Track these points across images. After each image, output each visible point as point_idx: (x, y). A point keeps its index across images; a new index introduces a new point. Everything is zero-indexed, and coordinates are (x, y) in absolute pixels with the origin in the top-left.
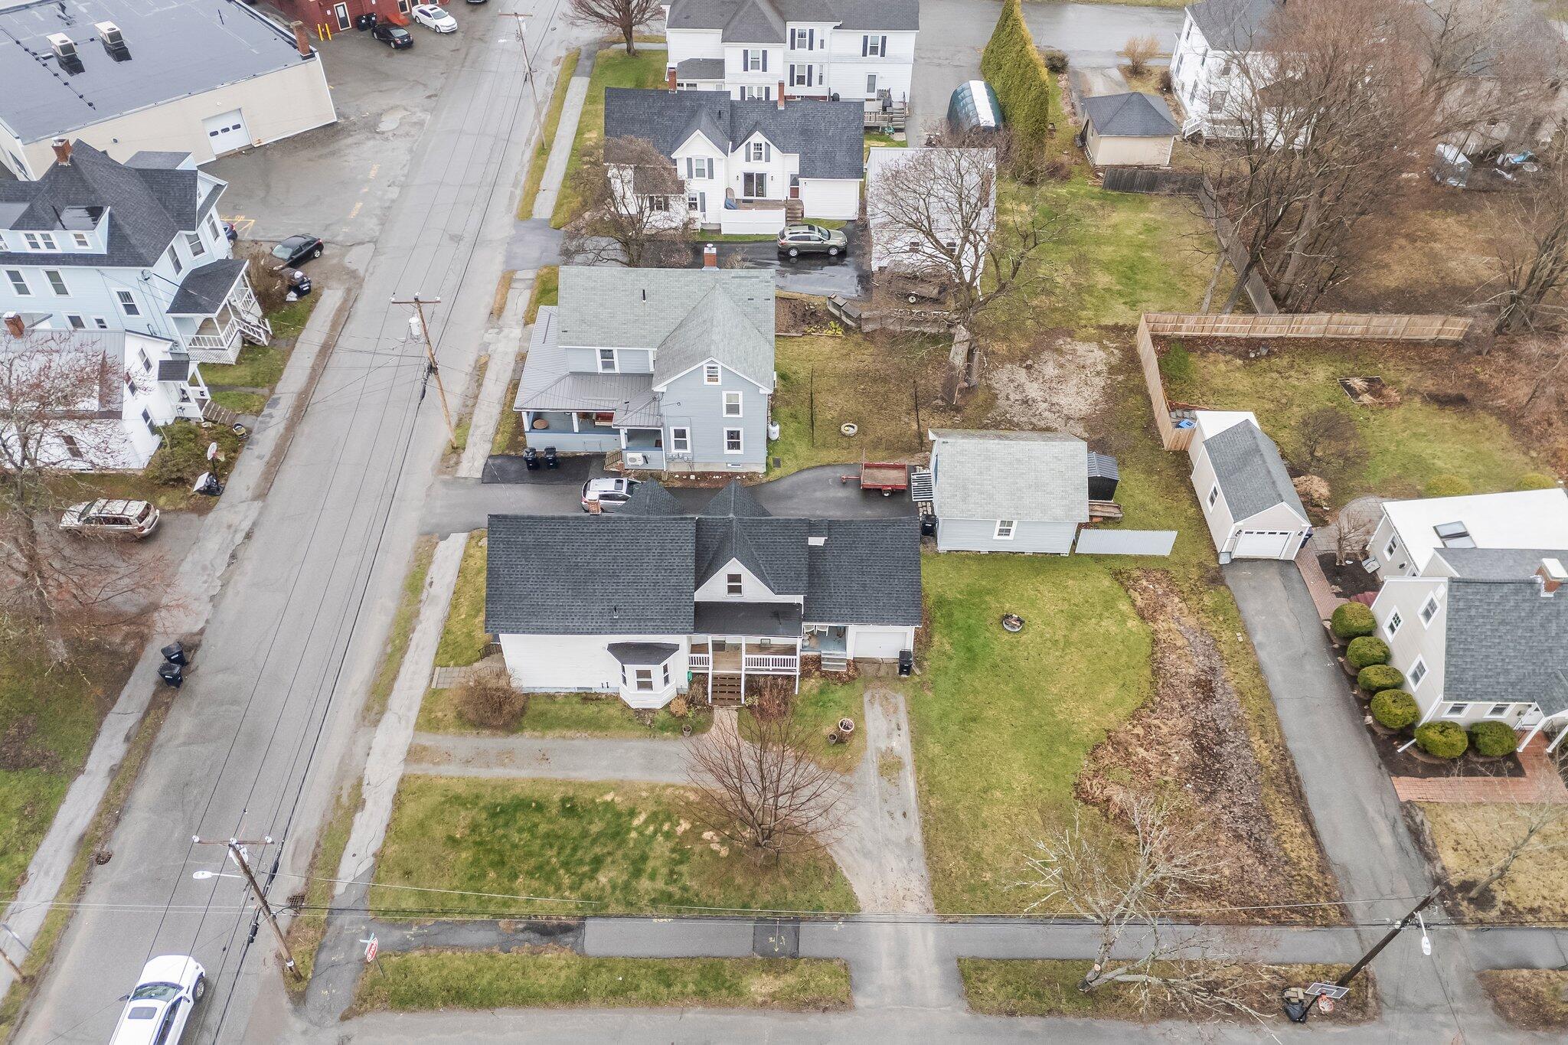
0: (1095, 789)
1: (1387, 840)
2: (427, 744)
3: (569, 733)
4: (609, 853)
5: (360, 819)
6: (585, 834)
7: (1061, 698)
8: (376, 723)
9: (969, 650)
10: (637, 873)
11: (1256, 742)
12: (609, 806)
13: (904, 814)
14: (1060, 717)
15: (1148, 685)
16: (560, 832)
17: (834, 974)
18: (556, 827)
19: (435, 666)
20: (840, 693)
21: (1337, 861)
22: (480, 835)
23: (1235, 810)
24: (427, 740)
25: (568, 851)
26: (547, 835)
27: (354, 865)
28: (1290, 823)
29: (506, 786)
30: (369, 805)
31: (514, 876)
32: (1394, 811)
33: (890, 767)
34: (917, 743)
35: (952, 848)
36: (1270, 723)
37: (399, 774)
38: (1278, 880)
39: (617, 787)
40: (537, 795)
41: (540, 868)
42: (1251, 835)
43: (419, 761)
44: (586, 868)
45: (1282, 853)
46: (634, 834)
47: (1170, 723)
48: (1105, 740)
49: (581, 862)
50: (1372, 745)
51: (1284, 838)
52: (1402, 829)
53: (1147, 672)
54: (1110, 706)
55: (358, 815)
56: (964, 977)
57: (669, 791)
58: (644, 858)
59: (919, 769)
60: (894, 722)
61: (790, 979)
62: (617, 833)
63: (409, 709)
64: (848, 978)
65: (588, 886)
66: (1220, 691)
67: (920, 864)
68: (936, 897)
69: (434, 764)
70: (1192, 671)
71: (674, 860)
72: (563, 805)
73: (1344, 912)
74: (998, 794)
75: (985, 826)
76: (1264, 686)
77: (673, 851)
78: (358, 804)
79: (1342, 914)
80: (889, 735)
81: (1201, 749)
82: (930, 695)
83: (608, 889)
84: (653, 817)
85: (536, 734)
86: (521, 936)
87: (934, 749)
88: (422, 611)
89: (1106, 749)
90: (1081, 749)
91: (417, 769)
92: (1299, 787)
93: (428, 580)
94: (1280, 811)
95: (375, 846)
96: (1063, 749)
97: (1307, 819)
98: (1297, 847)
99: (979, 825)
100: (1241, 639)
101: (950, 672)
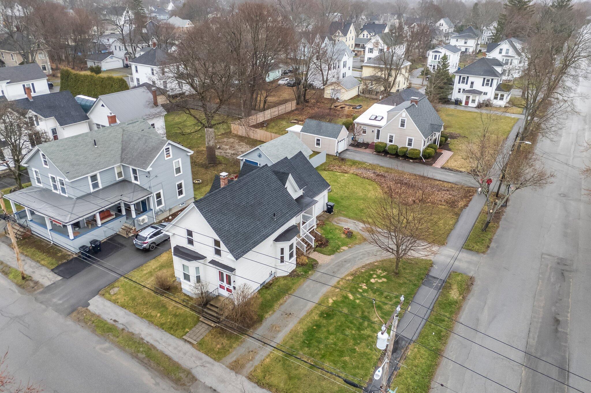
1: (452, 174)
2: (234, 359)
4: (363, 312)
11: (406, 176)
12: (336, 303)
15: (372, 182)
16: (339, 324)
17: (457, 276)
18: (335, 324)
19: (181, 338)
20: (328, 227)
21: (455, 182)
23: (428, 188)
24: (231, 358)
25: (352, 325)
26: (337, 329)
29: (295, 333)
31: (354, 350)
32: (443, 170)
37: (245, 379)
38: (457, 191)
39: (327, 296)
40: (310, 324)
41: (355, 339)
42: (439, 189)
43: (243, 366)
44: (366, 323)
45: (448, 188)
47: (389, 184)
50: (420, 164)
51: (443, 185)
52: (450, 171)
53: (367, 180)
54: (375, 189)
56: (470, 250)
57: (341, 283)
59: (376, 226)
60: (351, 222)
61: (455, 287)
63: (201, 359)
64: (461, 273)
66: (383, 174)
69: (251, 360)
70: (373, 175)
71: (380, 294)
72: (324, 317)
76: (388, 168)
77: (375, 293)
80: (357, 225)
81: (402, 184)
82: (345, 212)
84: (353, 292)
85: (270, 313)
87: (369, 220)
88: (132, 331)
91: (249, 368)
92: (426, 177)
93: (112, 322)
94: (433, 182)
97: (438, 180)
98: (447, 185)
100: (368, 164)
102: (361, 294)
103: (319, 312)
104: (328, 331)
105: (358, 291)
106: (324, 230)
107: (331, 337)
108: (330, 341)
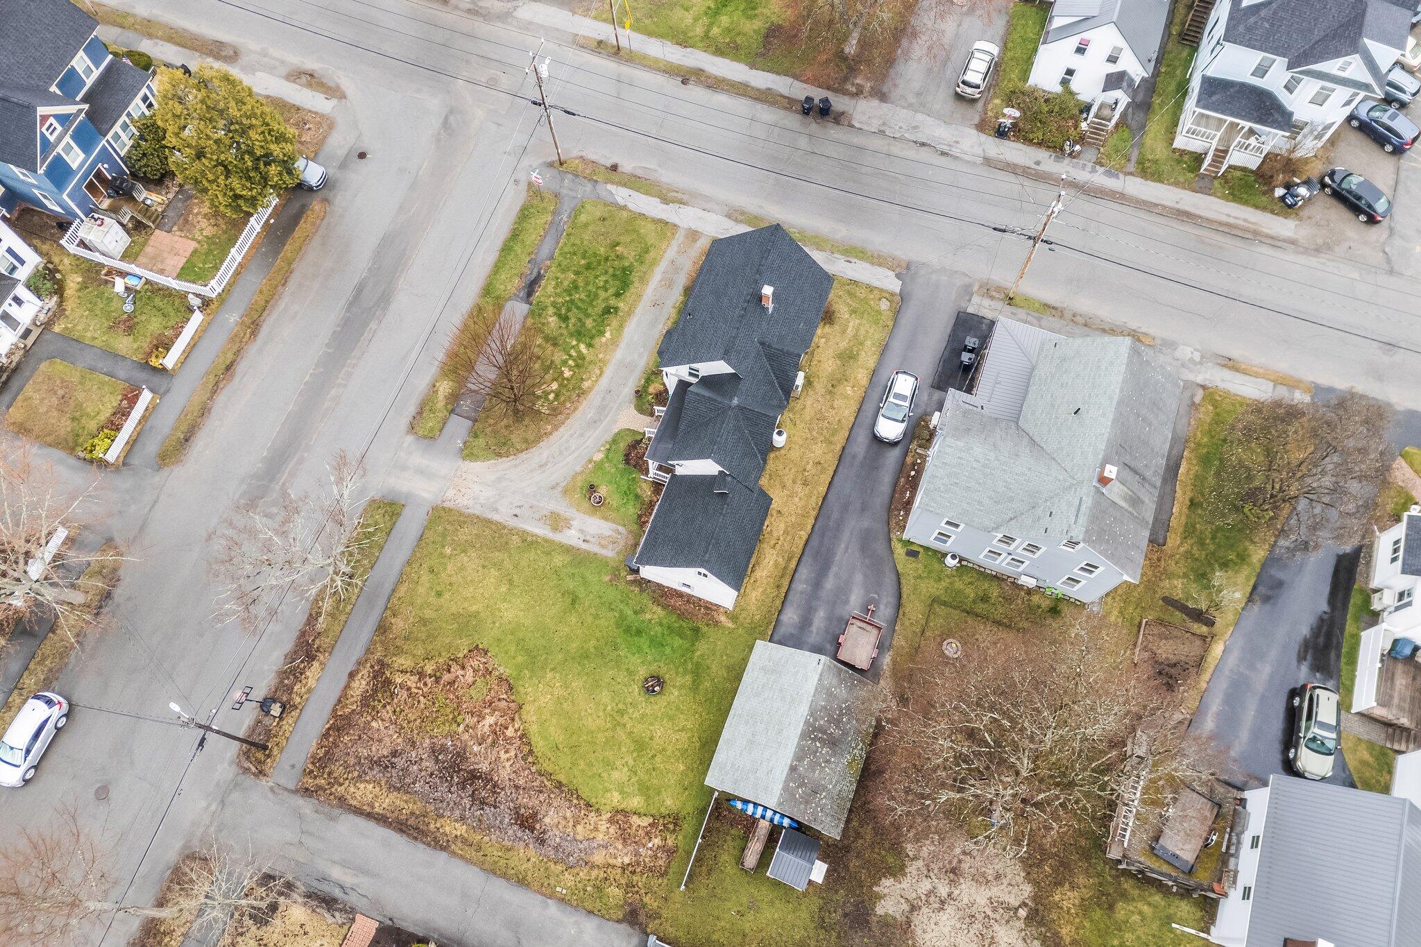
0: (476, 663)
2: (699, 242)
3: (669, 322)
4: (567, 326)
5: (655, 201)
8: (729, 216)
9: (639, 632)
13: (516, 516)
15: (550, 769)
17: (432, 429)
22: (613, 260)
24: (702, 242)
27: (621, 195)
30: (665, 206)
33: (557, 521)
36: (470, 853)
37: (680, 224)
39: (614, 342)
40: (628, 294)
43: (686, 237)
46: (574, 343)
50: (411, 930)
55: (658, 200)
56: (391, 504)
57: (598, 372)
59: (546, 541)
60: (592, 539)
61: (440, 403)
64: (425, 437)
67: (477, 511)
68: (450, 510)
69: (680, 244)
70: (547, 820)
71: (545, 361)
72: (612, 307)
76: (504, 876)
78: (666, 201)
80: (581, 531)
82: (607, 578)
85: (677, 304)
90: (514, 674)
93: (853, 260)
96: (520, 659)
100: (558, 889)
102: (570, 356)
103: (621, 314)
104: (606, 290)
105: (574, 360)
106: (637, 497)
107: (601, 284)
108: (603, 278)
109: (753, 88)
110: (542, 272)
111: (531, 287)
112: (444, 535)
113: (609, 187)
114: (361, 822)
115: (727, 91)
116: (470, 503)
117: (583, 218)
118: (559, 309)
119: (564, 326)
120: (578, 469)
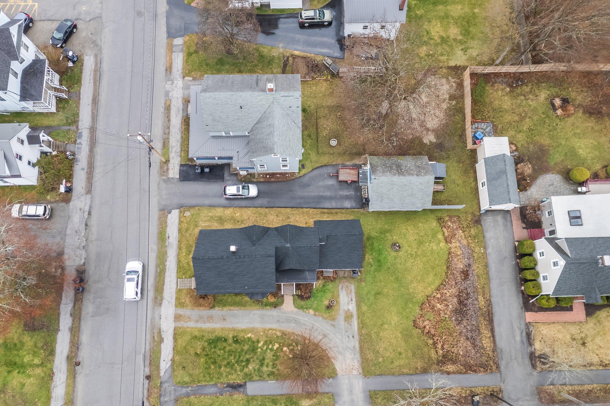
0: (420, 322)
1: (518, 338)
2: (181, 313)
3: (232, 308)
4: (252, 358)
5: (163, 346)
6: (242, 350)
7: (412, 282)
8: (160, 304)
9: (379, 261)
10: (262, 365)
11: (481, 298)
12: (249, 339)
13: (353, 337)
14: (411, 290)
15: (444, 274)
16: (234, 350)
17: (329, 398)
18: (232, 348)
19: (178, 278)
20: (330, 286)
21: (499, 347)
22: (206, 352)
23: (468, 327)
24: (181, 311)
25: (237, 357)
26: (229, 351)
27: (165, 365)
28: (486, 333)
29: (213, 331)
30: (165, 340)
31: (220, 367)
32: (523, 327)
33: (348, 317)
34: (358, 306)
35: (369, 349)
36: (487, 290)
37: (173, 327)
38: (478, 355)
39: (252, 330)
40: (224, 335)
41: (228, 363)
42: (472, 337)
43: (179, 321)
44: (244, 364)
45: (481, 345)
46: (259, 350)
47: (450, 291)
48: (426, 301)
49: (242, 361)
50: (521, 299)
51: (483, 338)
52: (524, 334)
53: (445, 268)
54: (430, 284)
55: (162, 344)
56: (371, 397)
57: (270, 331)
58: (264, 359)
59: (359, 317)
60: (350, 297)
61: (315, 400)
62: (254, 350)
63: (172, 298)
64: (334, 399)
65: (246, 370)
66: (471, 275)
67: (358, 356)
68: (363, 368)
69: (185, 322)
70: (462, 267)
71: (274, 359)
72: (234, 339)
73: (498, 367)
74: (386, 326)
75: (381, 340)
76: (488, 273)
77: (273, 356)
78: (161, 340)
79: (497, 367)
80: (348, 304)
81: (460, 302)
82: (363, 284)
83: (253, 372)
84: (266, 343)
85: (220, 308)
86: (226, 389)
87: (364, 308)
88: (168, 251)
89: (425, 304)
90: (417, 305)
91: (180, 324)
92: (492, 317)
93: (167, 236)
94: (484, 327)
95: (170, 357)
96: (410, 305)
97: (492, 331)
98: (486, 343)
99: (379, 339)
100: (482, 251)
101: (372, 273)
102: (267, 349)
103: (236, 334)
104: (225, 347)
105: (269, 346)
106: (324, 286)
107: (222, 351)
108: (219, 352)
109: (73, 324)
110: (225, 385)
111: (236, 387)
112: (375, 365)
113: (162, 373)
114: (497, 338)
115: (78, 337)
116: (356, 361)
117: (187, 379)
118: (244, 366)
119: (252, 360)
120: (321, 318)
